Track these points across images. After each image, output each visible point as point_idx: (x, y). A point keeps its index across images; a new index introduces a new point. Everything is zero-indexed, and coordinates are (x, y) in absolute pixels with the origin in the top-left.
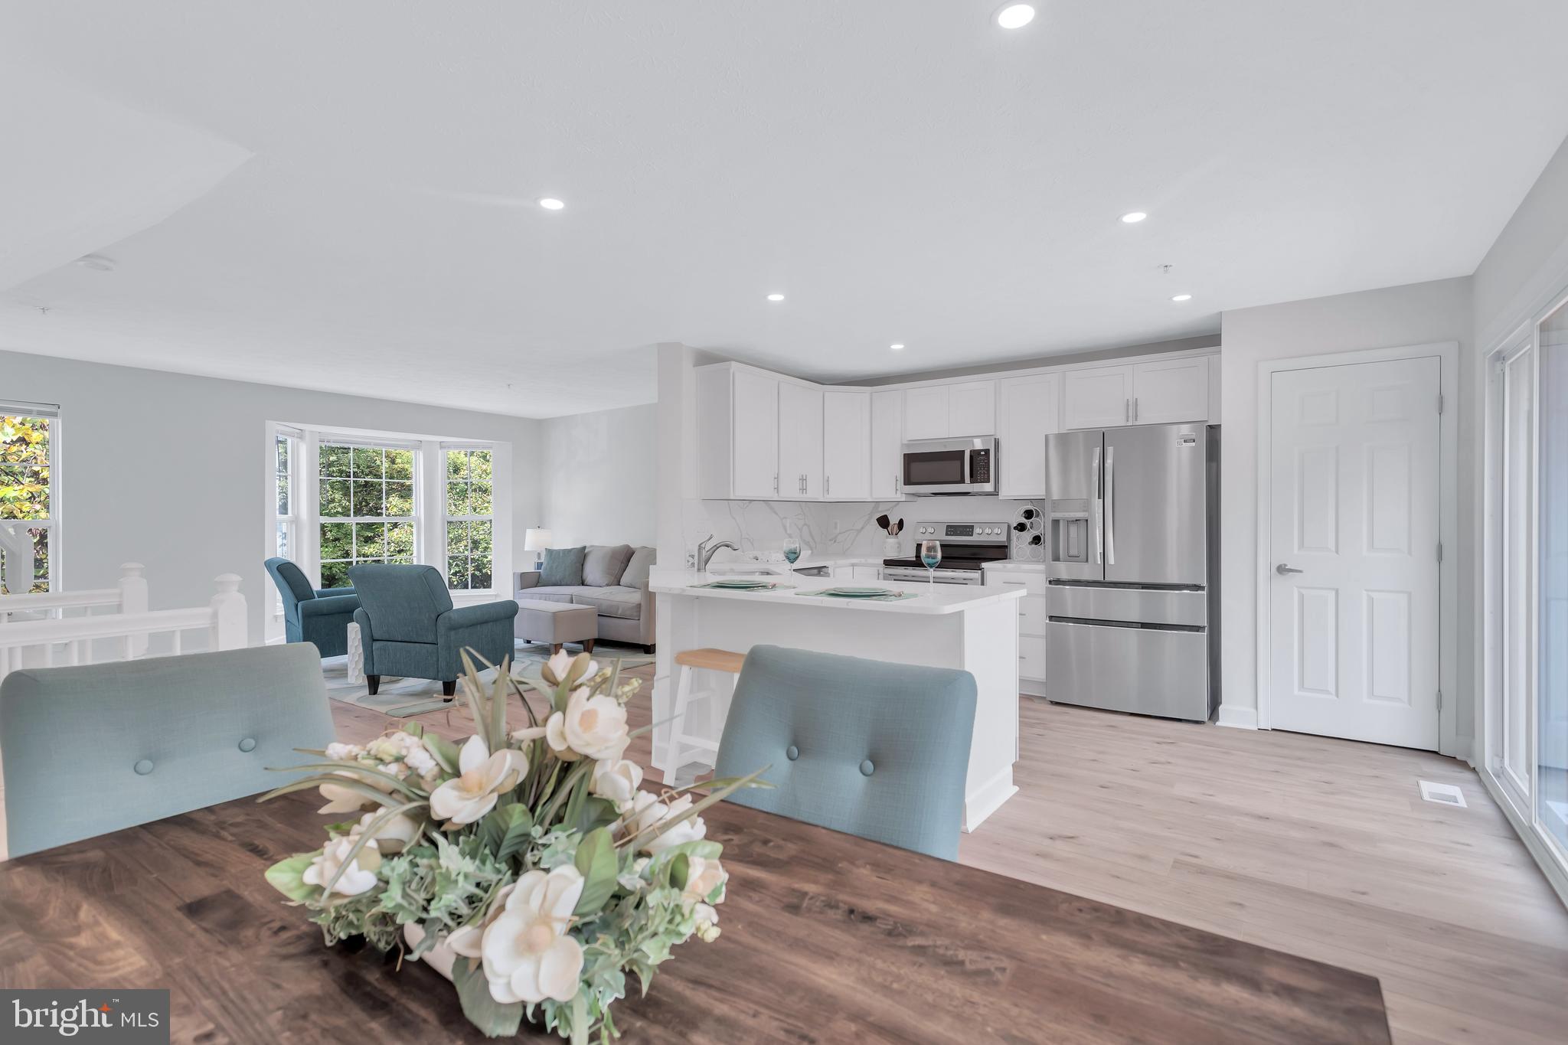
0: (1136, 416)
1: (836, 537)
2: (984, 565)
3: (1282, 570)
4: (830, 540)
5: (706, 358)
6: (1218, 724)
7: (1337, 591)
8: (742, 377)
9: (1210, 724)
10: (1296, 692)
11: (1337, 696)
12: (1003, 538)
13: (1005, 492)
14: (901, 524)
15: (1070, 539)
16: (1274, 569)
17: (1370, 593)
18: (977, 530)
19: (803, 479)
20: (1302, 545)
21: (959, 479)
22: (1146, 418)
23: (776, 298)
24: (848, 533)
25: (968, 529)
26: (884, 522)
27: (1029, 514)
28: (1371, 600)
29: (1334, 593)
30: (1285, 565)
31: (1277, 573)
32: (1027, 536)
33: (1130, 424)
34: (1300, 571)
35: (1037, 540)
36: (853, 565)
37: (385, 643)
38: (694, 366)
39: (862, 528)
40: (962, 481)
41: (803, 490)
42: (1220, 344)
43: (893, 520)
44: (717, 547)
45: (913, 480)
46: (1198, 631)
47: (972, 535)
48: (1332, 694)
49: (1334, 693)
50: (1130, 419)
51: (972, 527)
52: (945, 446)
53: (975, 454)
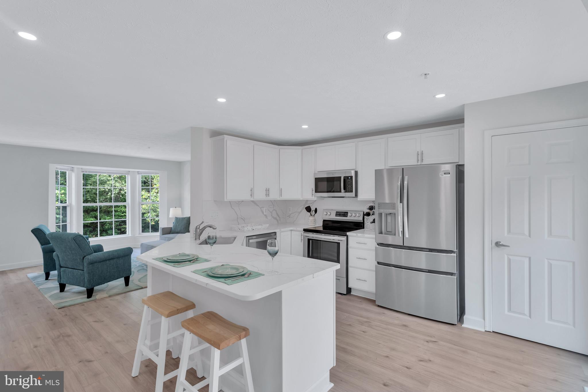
0: (422, 160)
1: (290, 215)
2: (348, 233)
3: (498, 244)
4: (288, 216)
5: (216, 134)
6: (463, 326)
7: (530, 258)
8: (230, 142)
9: (459, 325)
10: (506, 312)
11: (530, 318)
12: (360, 219)
13: (361, 197)
14: (316, 211)
15: (388, 223)
16: (494, 244)
17: (549, 260)
18: (349, 214)
19: (267, 190)
20: (509, 231)
21: (339, 191)
22: (427, 161)
23: (222, 100)
24: (295, 213)
25: (345, 214)
26: (308, 209)
27: (371, 208)
28: (550, 265)
29: (528, 259)
30: (500, 242)
31: (495, 246)
32: (371, 218)
33: (419, 163)
34: (508, 246)
35: (374, 221)
36: (291, 230)
37: (66, 268)
38: (210, 138)
39: (301, 211)
40: (340, 192)
41: (267, 195)
42: (464, 123)
43: (313, 209)
44: (205, 228)
45: (319, 191)
46: (452, 275)
47: (347, 217)
48: (527, 316)
49: (528, 315)
50: (419, 161)
51: (347, 213)
52: (333, 175)
53: (346, 179)
